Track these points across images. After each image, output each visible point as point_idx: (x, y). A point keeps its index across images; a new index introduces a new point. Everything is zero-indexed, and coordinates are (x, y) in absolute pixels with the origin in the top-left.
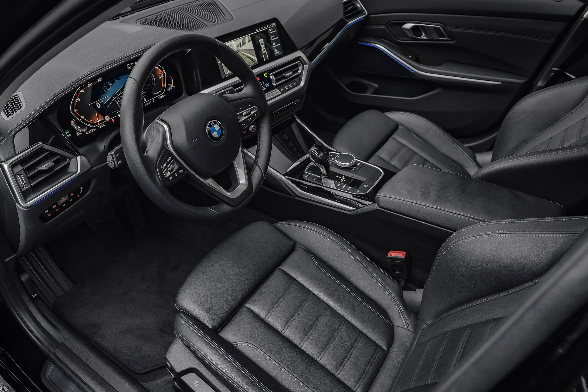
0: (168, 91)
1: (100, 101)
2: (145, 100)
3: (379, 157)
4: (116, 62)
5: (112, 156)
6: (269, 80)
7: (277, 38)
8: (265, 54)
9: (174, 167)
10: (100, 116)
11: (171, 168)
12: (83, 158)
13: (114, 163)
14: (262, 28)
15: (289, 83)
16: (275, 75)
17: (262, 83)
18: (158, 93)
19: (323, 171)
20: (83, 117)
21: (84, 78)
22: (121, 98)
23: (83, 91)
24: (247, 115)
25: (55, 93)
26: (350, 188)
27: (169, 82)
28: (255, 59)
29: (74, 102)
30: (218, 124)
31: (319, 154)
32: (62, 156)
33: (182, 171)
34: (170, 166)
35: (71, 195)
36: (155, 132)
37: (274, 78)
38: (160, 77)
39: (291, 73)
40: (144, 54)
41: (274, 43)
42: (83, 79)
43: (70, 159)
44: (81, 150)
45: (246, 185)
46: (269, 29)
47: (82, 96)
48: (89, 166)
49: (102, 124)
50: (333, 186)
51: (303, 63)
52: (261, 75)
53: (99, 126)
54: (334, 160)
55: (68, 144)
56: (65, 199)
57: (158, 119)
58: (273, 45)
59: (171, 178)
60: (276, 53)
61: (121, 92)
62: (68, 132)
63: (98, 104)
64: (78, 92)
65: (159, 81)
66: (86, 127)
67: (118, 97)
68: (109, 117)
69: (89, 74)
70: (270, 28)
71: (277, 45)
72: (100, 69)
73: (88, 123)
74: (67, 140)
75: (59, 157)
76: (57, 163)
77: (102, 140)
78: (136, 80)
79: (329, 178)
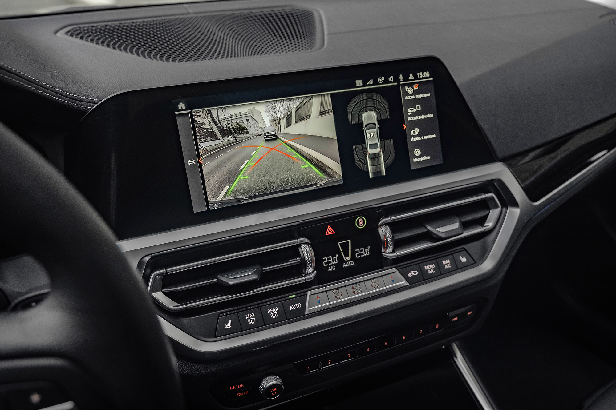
7: (431, 116)
8: (375, 157)
14: (381, 80)
15: (443, 253)
16: (395, 227)
17: (345, 246)
28: (335, 166)
37: (389, 236)
39: (456, 226)
41: (417, 130)
46: (407, 88)
52: (342, 221)
58: (412, 134)
60: (415, 160)
70: (411, 85)
71: (426, 137)
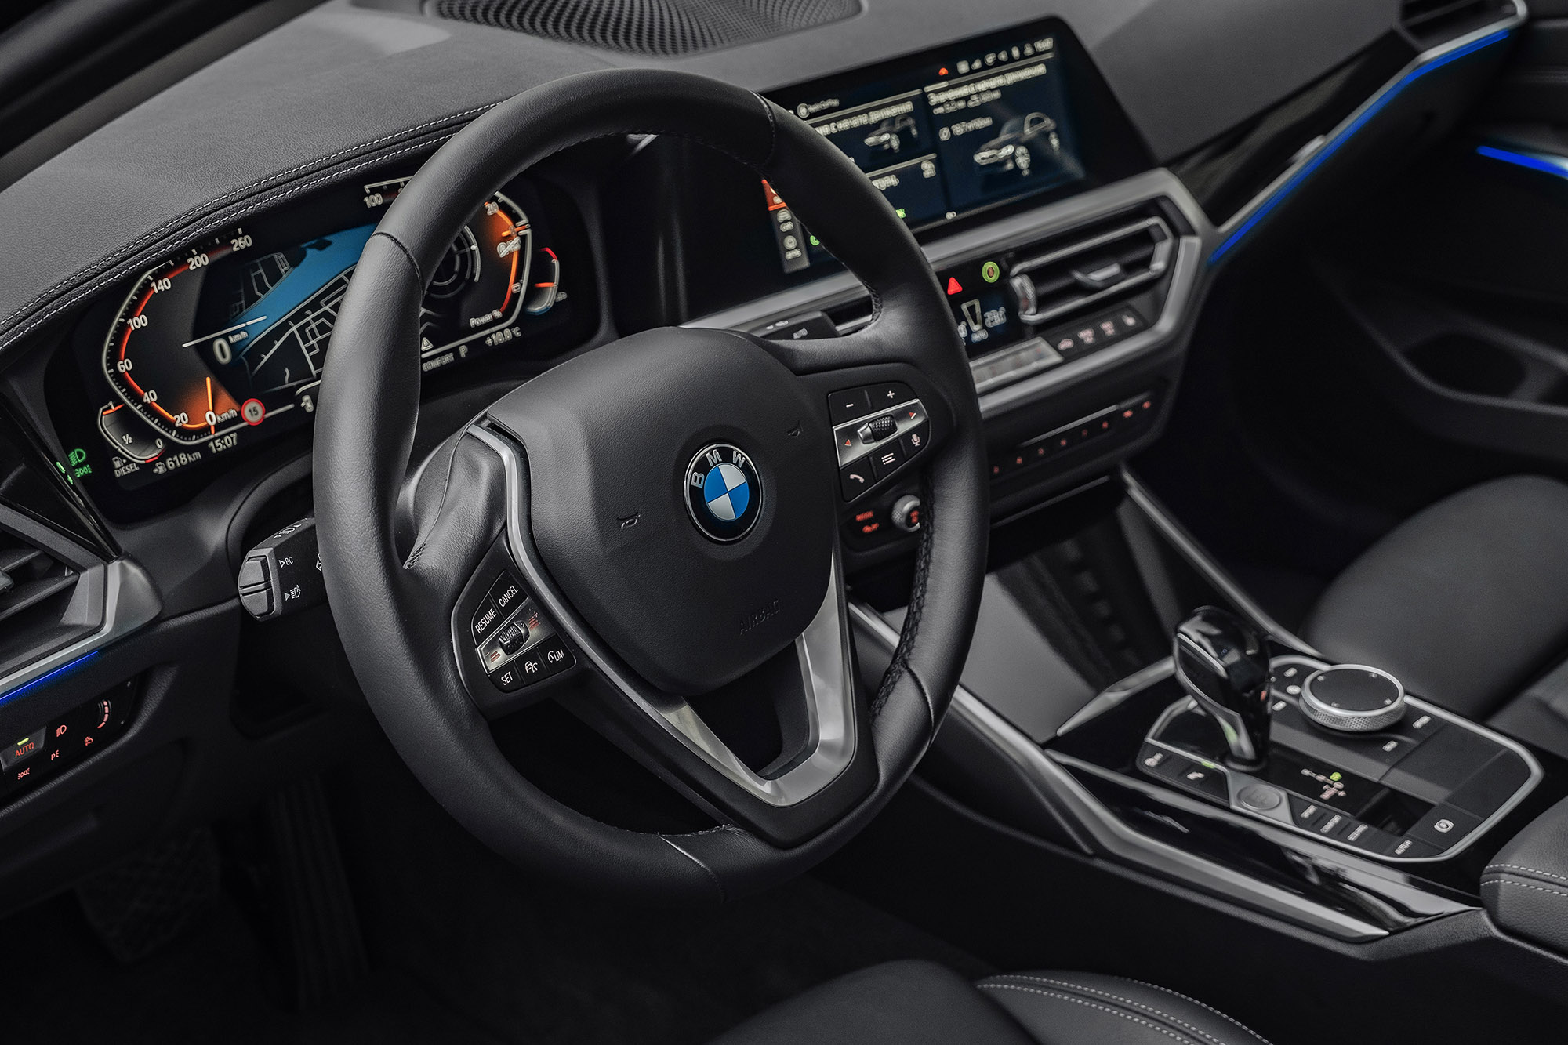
0: (533, 316)
1: (233, 333)
2: (426, 344)
3: (1544, 706)
4: (323, 169)
5: (264, 564)
6: (1001, 294)
9: (527, 632)
10: (225, 398)
11: (511, 633)
12: (134, 570)
13: (270, 596)
14: (990, 59)
15: (1100, 314)
16: (1037, 276)
17: (971, 309)
18: (488, 318)
19: (1238, 739)
20: (150, 397)
21: (185, 225)
22: (323, 329)
23: (164, 285)
24: (876, 436)
25: (55, 281)
26: (1362, 828)
27: (541, 272)
29: (123, 327)
30: (737, 465)
31: (1220, 657)
32: (48, 554)
33: (560, 655)
34: (508, 627)
35: (59, 732)
36: (460, 474)
37: (1030, 291)
38: (503, 250)
39: (1114, 270)
40: (445, 141)
42: (179, 229)
43: (78, 569)
44: (126, 539)
45: (844, 752)
47: (157, 308)
48: (152, 610)
49: (228, 434)
50: (1282, 815)
51: (1179, 228)
52: (967, 270)
53: (213, 440)
54: (1298, 696)
55: (76, 504)
56: (32, 747)
57: (478, 423)
59: (506, 680)
61: (327, 303)
62: (80, 455)
63: (221, 346)
64: (147, 286)
65: (497, 269)
66: (160, 444)
67: (308, 324)
68: (260, 409)
69: (210, 213)
72: (255, 194)
73: (169, 425)
74: (73, 487)
75: (33, 559)
76: (23, 578)
77: (219, 502)
78: (402, 247)
79: (1264, 776)
